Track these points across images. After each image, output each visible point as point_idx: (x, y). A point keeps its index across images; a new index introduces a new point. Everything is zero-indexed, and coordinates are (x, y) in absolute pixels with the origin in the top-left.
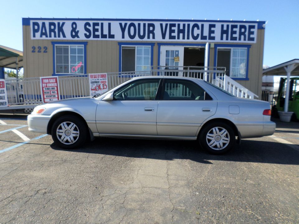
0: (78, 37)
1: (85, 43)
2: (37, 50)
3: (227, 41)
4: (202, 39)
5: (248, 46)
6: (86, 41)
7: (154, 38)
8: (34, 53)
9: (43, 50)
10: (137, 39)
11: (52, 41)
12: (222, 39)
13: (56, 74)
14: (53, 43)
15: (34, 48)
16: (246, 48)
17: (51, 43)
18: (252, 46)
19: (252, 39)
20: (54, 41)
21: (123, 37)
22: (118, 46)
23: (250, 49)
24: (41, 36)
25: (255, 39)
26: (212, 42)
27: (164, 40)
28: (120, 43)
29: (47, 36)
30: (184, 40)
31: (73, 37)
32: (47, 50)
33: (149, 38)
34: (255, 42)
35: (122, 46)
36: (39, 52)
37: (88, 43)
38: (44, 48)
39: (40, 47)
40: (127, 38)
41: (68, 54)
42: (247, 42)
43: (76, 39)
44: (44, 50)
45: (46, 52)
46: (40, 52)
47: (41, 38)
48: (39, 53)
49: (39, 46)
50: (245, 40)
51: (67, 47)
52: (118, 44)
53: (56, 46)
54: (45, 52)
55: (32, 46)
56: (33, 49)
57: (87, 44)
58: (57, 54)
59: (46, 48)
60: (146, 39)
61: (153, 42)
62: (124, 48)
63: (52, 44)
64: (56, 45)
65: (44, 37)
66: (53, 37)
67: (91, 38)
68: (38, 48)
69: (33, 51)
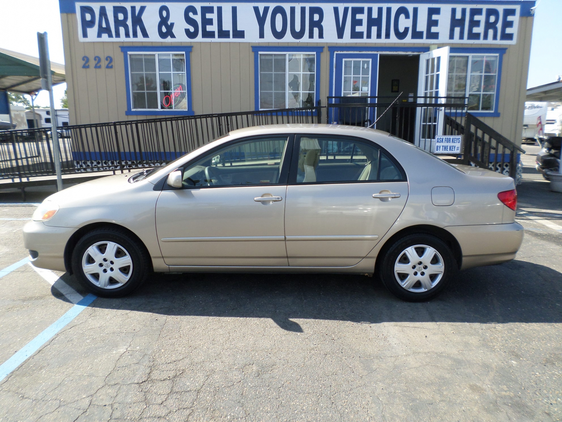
0: (173, 36)
1: (188, 49)
2: (92, 63)
3: (461, 41)
4: (413, 37)
5: (502, 51)
6: (189, 45)
7: (321, 36)
8: (88, 70)
9: (104, 63)
10: (288, 38)
11: (122, 45)
12: (452, 37)
13: (133, 110)
14: (125, 48)
15: (86, 59)
16: (497, 55)
17: (120, 49)
18: (507, 51)
19: (510, 37)
20: (125, 45)
21: (262, 35)
22: (252, 54)
23: (505, 57)
24: (99, 36)
25: (515, 37)
26: (433, 44)
27: (340, 41)
28: (256, 49)
29: (110, 36)
30: (379, 41)
31: (163, 35)
32: (113, 64)
33: (311, 36)
34: (514, 42)
35: (260, 53)
36: (97, 67)
37: (193, 49)
38: (107, 59)
39: (98, 57)
40: (269, 38)
41: (155, 70)
42: (499, 42)
43: (169, 39)
44: (107, 62)
45: (111, 67)
46: (100, 67)
47: (99, 40)
48: (98, 70)
49: (96, 55)
50: (495, 38)
51: (152, 57)
52: (251, 49)
53: (130, 55)
54: (108, 67)
55: (83, 56)
56: (84, 62)
57: (191, 51)
58: (131, 71)
59: (110, 59)
60: (305, 39)
61: (319, 45)
62: (263, 57)
63: (122, 51)
64: (129, 53)
65: (105, 37)
66: (123, 38)
67: (199, 38)
68: (95, 59)
69: (85, 67)
